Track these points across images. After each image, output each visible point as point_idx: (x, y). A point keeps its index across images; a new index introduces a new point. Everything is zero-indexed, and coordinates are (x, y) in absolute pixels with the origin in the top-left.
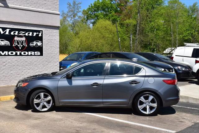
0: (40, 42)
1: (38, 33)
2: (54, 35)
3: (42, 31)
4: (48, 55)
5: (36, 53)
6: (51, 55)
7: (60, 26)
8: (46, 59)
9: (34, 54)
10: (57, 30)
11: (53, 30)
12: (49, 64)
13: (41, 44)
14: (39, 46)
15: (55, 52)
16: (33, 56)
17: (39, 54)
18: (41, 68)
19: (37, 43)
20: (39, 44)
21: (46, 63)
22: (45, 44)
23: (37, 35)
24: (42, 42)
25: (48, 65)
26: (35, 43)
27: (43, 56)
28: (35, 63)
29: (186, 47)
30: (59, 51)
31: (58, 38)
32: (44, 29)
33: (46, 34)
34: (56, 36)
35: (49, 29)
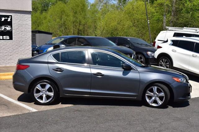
0: (9, 26)
1: (6, 18)
2: (25, 19)
3: (11, 16)
4: (19, 39)
5: (4, 37)
6: (22, 39)
7: (32, 10)
8: (16, 43)
9: (2, 39)
10: (29, 15)
11: (24, 15)
12: (20, 48)
13: (11, 28)
14: (8, 31)
15: (27, 36)
16: (1, 40)
17: (8, 38)
18: (10, 51)
19: (6, 27)
20: (8, 28)
21: (17, 46)
22: (15, 29)
23: (6, 20)
24: (12, 27)
25: (18, 49)
26: (3, 28)
27: (12, 40)
28: (4, 47)
29: (168, 31)
30: (31, 35)
31: (30, 23)
32: (14, 14)
33: (16, 19)
34: (28, 21)
35: (19, 14)
